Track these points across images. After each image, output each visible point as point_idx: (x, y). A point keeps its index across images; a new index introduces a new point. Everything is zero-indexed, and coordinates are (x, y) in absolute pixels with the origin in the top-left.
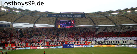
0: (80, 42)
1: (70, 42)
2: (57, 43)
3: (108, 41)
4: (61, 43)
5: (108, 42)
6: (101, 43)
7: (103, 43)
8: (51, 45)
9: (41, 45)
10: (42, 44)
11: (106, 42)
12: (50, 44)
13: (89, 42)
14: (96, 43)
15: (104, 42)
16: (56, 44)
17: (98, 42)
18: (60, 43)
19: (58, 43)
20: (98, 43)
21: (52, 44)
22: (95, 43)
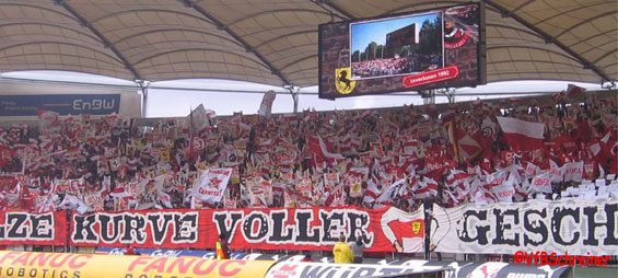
0: (327, 223)
1: (236, 218)
2: (134, 224)
3: (590, 212)
4: (168, 218)
5: (592, 226)
6: (520, 229)
7: (542, 230)
8: (91, 236)
9: (12, 233)
10: (20, 230)
11: (575, 214)
12: (85, 233)
13: (404, 217)
14: (473, 234)
15: (548, 222)
16: (128, 237)
17: (491, 220)
18: (154, 219)
19: (141, 223)
20: (491, 235)
21: (96, 227)
22: (467, 239)
